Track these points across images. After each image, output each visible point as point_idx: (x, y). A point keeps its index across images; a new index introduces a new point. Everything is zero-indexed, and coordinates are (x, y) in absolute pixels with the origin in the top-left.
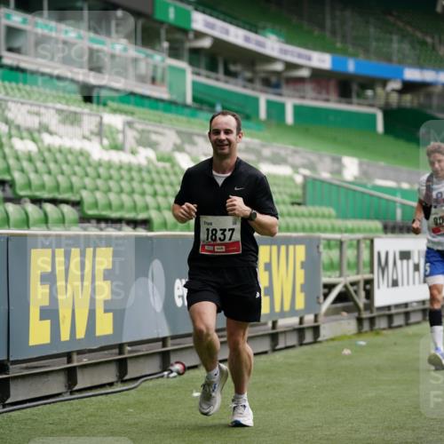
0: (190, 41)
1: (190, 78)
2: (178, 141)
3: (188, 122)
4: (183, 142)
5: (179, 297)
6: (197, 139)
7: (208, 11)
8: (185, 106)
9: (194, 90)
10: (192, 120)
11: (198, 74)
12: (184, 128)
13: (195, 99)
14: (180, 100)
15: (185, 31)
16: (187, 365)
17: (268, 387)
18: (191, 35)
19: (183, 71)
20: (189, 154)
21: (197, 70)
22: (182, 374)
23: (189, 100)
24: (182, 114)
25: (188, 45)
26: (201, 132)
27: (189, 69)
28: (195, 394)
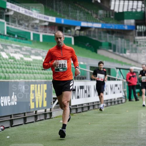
0: (6, 12)
1: (6, 25)
2: (2, 48)
3: (5, 41)
4: (3, 48)
5: (2, 103)
6: (8, 47)
8: (4, 35)
9: (7, 30)
10: (7, 40)
11: (8, 24)
12: (4, 43)
13: (7, 33)
14: (2, 33)
15: (4, 9)
16: (5, 127)
17: (34, 134)
18: (6, 10)
19: (4, 23)
20: (6, 52)
21: (8, 23)
22: (4, 130)
23: (6, 33)
24: (3, 38)
25: (5, 14)
26: (10, 45)
27: (5, 22)
28: (8, 137)
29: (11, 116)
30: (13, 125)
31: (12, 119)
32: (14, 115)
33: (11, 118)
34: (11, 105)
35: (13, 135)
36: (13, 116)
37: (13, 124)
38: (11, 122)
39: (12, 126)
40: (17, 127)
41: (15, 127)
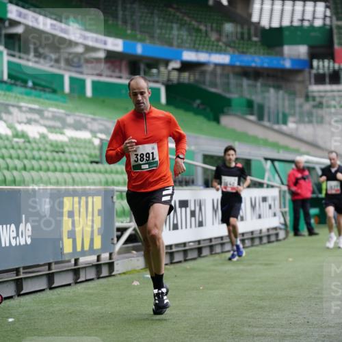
0: (5, 28)
1: (6, 58)
3: (5, 95)
6: (11, 109)
7: (20, 3)
8: (2, 82)
9: (9, 68)
10: (8, 93)
11: (13, 56)
12: (1, 100)
13: (10, 76)
15: (2, 20)
16: (3, 296)
17: (71, 313)
18: (7, 24)
19: (1, 53)
20: (5, 121)
21: (12, 52)
22: (0, 303)
23: (5, 77)
25: (4, 32)
26: (15, 103)
27: (5, 52)
28: (10, 320)
29: (17, 271)
30: (22, 292)
31: (21, 279)
32: (25, 268)
33: (17, 275)
34: (18, 244)
35: (23, 316)
36: (22, 271)
37: (22, 290)
38: (19, 284)
39: (19, 295)
40: (32, 296)
41: (27, 297)
